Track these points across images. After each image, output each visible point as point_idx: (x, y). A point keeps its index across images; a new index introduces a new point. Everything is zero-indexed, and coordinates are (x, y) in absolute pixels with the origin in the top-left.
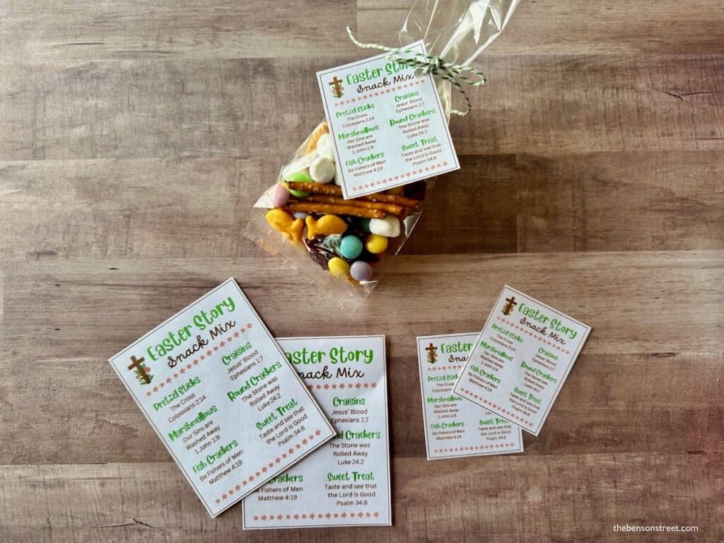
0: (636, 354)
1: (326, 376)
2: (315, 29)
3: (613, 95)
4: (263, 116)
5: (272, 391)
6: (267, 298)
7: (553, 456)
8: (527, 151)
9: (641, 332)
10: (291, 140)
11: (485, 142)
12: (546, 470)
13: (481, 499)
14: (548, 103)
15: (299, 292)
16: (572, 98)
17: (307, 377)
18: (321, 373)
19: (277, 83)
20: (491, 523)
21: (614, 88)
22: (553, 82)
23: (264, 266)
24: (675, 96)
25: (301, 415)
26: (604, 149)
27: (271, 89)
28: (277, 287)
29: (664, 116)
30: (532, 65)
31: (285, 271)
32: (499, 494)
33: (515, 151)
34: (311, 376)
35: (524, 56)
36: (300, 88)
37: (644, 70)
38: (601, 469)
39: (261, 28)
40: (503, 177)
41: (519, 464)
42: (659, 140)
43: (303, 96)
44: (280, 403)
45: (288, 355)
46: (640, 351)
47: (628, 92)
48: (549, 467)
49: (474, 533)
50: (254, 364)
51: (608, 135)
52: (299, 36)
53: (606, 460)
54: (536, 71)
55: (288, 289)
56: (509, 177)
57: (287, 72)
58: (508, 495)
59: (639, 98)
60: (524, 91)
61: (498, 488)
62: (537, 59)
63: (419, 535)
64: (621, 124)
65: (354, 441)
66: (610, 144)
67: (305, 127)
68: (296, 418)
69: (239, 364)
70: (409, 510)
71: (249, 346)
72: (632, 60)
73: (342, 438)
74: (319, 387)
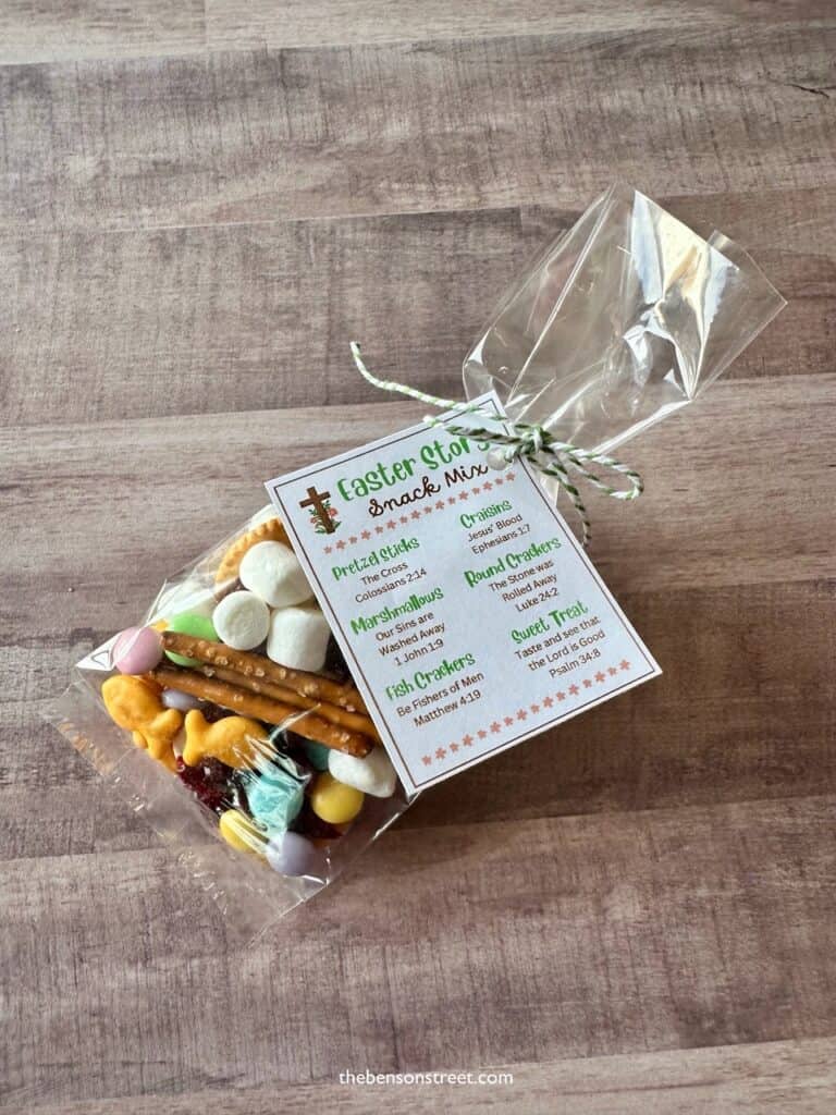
0: (807, 582)
2: (126, 11)
3: (694, 95)
4: (27, 163)
6: (30, 507)
7: (655, 812)
8: (539, 202)
9: (811, 536)
10: (81, 203)
11: (459, 189)
12: (644, 844)
13: (507, 921)
14: (572, 115)
15: (97, 493)
16: (617, 103)
19: (55, 105)
20: (534, 977)
21: (694, 83)
22: (579, 79)
23: (24, 444)
24: (812, 91)
26: (690, 192)
27: (42, 118)
28: (49, 485)
29: (798, 127)
30: (536, 53)
31: (67, 451)
32: (545, 906)
33: (517, 203)
35: (521, 38)
36: (100, 113)
37: (747, 50)
38: (765, 835)
39: (24, 12)
40: (499, 251)
41: (583, 834)
42: (792, 169)
43: (104, 125)
46: (813, 576)
47: (722, 89)
48: (650, 838)
49: (497, 1004)
51: (693, 167)
52: (96, 24)
53: (774, 814)
54: (544, 62)
55: (74, 487)
56: (510, 250)
57: (74, 85)
58: (565, 907)
59: (745, 98)
60: (523, 97)
61: (544, 894)
62: (544, 40)
63: (374, 1015)
64: (716, 145)
66: (699, 181)
67: (107, 178)
70: (349, 955)
72: (723, 34)
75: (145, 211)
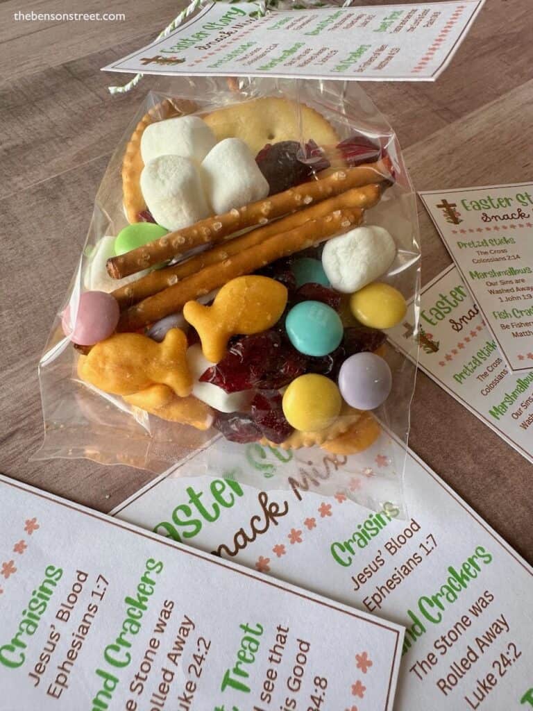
1: (276, 514)
5: (180, 644)
17: (238, 547)
18: (263, 516)
25: (290, 651)
34: (246, 539)
44: (219, 661)
45: (162, 528)
50: (93, 609)
65: (453, 612)
68: (284, 670)
69: (55, 637)
71: (53, 574)
73: (423, 629)
74: (279, 550)
75: (16, 179)
